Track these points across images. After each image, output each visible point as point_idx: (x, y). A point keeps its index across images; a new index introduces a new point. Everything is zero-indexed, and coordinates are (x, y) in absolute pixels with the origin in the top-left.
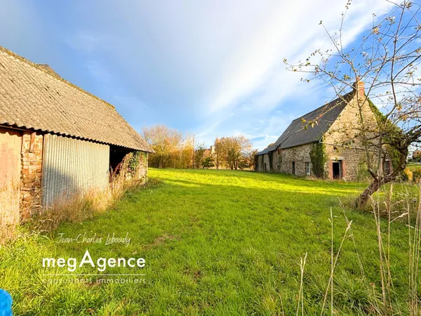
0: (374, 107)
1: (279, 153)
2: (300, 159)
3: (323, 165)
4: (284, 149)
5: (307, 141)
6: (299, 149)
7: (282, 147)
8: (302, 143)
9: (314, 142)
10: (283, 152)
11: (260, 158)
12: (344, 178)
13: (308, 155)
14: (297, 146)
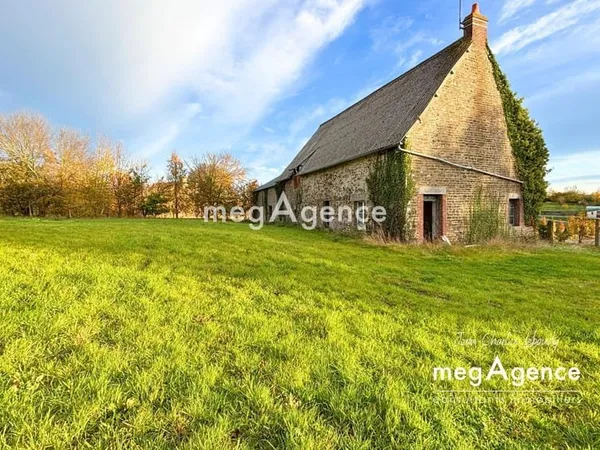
0: (502, 77)
1: (296, 185)
2: (342, 194)
3: (403, 207)
4: (306, 175)
5: (362, 152)
6: (340, 171)
7: (303, 171)
8: (350, 157)
9: (380, 152)
10: (306, 182)
11: (261, 194)
12: (445, 238)
13: (363, 185)
14: (335, 166)
